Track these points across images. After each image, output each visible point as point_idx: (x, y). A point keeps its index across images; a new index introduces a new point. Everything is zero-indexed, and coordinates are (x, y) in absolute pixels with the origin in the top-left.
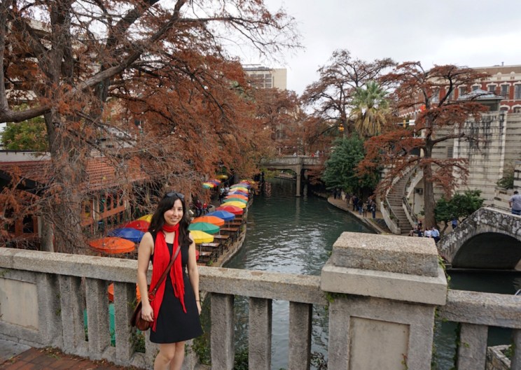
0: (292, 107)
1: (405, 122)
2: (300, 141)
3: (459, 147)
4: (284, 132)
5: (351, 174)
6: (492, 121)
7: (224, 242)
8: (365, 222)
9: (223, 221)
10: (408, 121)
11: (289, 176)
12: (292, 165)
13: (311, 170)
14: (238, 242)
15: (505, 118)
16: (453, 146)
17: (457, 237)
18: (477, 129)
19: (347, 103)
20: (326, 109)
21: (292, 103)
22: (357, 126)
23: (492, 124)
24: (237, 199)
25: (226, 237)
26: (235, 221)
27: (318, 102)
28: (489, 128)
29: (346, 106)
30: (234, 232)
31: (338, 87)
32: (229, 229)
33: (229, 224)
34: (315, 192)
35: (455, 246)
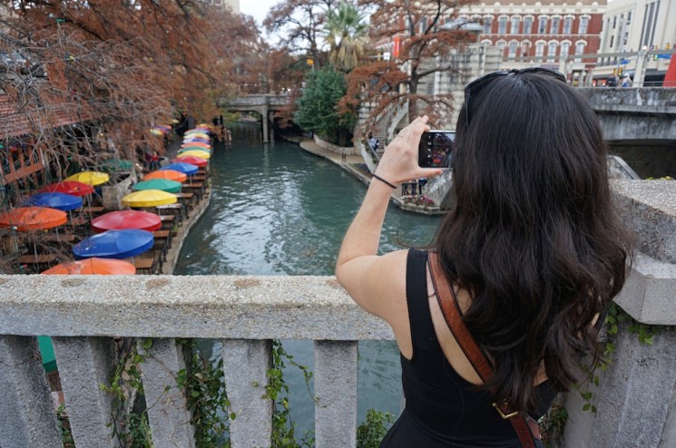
0: (250, 35)
1: (379, 56)
2: (262, 78)
3: (440, 83)
4: (242, 66)
5: (327, 114)
6: (472, 54)
7: (187, 201)
8: (344, 167)
9: (184, 175)
10: (382, 54)
11: (252, 119)
12: (257, 105)
13: (279, 111)
14: (204, 200)
15: (485, 51)
16: (434, 81)
17: (446, 178)
18: (458, 62)
19: (318, 31)
20: (293, 37)
21: (249, 30)
22: (331, 58)
23: (472, 58)
24: (196, 147)
25: (190, 195)
26: (197, 175)
27: (283, 28)
28: (468, 62)
29: (317, 33)
30: (198, 188)
31: (307, 10)
32: (191, 185)
33: (191, 179)
34: (284, 137)
35: (444, 188)
